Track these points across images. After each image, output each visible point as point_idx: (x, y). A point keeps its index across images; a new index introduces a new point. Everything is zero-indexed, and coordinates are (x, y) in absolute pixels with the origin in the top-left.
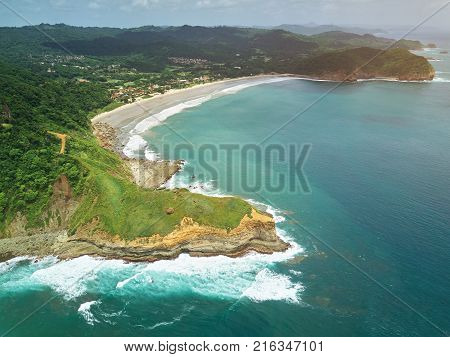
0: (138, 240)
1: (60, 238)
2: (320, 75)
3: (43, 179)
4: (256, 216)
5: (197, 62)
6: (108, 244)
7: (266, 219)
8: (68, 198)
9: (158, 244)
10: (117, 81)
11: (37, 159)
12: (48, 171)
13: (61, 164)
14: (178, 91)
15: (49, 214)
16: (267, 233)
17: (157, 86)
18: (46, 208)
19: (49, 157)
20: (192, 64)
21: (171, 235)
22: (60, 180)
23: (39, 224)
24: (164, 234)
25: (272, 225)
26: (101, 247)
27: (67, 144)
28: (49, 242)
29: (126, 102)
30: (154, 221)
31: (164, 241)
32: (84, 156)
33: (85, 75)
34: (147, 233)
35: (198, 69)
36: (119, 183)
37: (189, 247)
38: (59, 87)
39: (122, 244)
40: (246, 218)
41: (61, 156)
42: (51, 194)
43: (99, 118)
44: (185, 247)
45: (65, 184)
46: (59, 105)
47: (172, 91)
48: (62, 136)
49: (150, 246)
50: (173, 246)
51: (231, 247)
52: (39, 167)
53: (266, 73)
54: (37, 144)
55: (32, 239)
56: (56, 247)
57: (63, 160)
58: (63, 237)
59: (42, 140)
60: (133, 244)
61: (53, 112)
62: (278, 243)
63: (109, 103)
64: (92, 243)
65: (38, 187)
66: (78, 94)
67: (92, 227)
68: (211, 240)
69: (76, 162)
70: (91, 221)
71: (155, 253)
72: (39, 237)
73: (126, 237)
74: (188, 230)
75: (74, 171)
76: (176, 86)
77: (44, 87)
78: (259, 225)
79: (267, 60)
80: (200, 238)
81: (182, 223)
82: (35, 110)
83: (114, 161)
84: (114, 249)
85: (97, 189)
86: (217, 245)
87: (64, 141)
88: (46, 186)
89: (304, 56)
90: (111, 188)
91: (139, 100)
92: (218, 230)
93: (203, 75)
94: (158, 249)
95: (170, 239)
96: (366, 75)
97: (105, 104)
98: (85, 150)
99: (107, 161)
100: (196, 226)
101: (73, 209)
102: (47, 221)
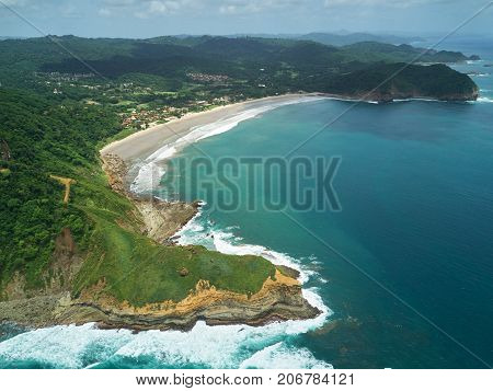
0: (148, 306)
1: (62, 302)
2: (351, 94)
3: (44, 234)
4: (281, 279)
5: (218, 79)
6: (115, 311)
7: (290, 282)
8: (72, 254)
9: (170, 311)
10: (128, 103)
11: (38, 210)
12: (50, 223)
13: (64, 215)
14: (196, 114)
15: (51, 272)
16: (293, 298)
17: (172, 109)
18: (48, 266)
19: (51, 207)
20: (212, 82)
21: (185, 302)
22: (63, 234)
23: (39, 285)
24: (177, 299)
25: (298, 289)
26: (107, 313)
27: (71, 190)
28: (50, 306)
29: (139, 128)
30: (164, 285)
31: (178, 308)
32: (91, 204)
33: (94, 96)
34: (158, 298)
35: (219, 87)
36: (128, 236)
37: (206, 313)
38: (65, 114)
39: (131, 311)
40: (269, 281)
41: (65, 206)
42: (53, 250)
43: (109, 148)
44: (202, 314)
45: (69, 238)
46: (64, 137)
47: (190, 115)
48: (66, 181)
49: (162, 313)
50: (187, 314)
51: (251, 313)
52: (40, 220)
53: (293, 92)
54: (38, 192)
55: (32, 303)
56: (57, 313)
57: (66, 211)
58: (65, 300)
59: (44, 187)
60: (142, 311)
61: (58, 146)
62: (304, 308)
63: (120, 130)
64: (97, 307)
65: (38, 242)
66: (86, 122)
67: (97, 289)
68: (230, 306)
69: (81, 213)
70: (96, 284)
71: (167, 322)
72: (39, 300)
73: (136, 303)
74: (204, 295)
75: (77, 225)
76: (194, 109)
77: (48, 115)
78: (283, 289)
79: (294, 75)
80: (218, 304)
81: (197, 286)
82: (37, 146)
83: (123, 208)
84: (122, 317)
85: (104, 245)
86: (237, 311)
87: (68, 186)
88: (47, 241)
89: (335, 71)
90: (119, 242)
91: (154, 126)
92: (237, 296)
93: (223, 95)
94: (170, 317)
95: (184, 305)
96: (403, 94)
97: (116, 132)
98: (91, 196)
99: (115, 208)
100: (213, 290)
101: (77, 267)
102: (49, 280)
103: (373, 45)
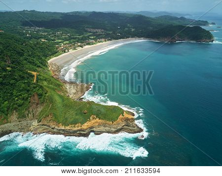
0: (70, 126)
1: (33, 123)
2: (158, 39)
3: (26, 95)
4: (126, 115)
5: (99, 31)
6: (56, 127)
7: (130, 117)
8: (37, 104)
9: (79, 128)
10: (60, 41)
11: (23, 85)
12: (28, 91)
13: (34, 88)
14: (90, 46)
15: (29, 112)
16: (131, 124)
17: (79, 44)
18: (27, 109)
19: (29, 84)
20: (97, 32)
21: (86, 124)
22: (34, 96)
23: (24, 117)
24: (82, 123)
25: (133, 120)
26: (53, 128)
27: (37, 77)
28: (28, 126)
29: (65, 52)
30: (77, 117)
31: (83, 127)
32: (45, 83)
33: (45, 37)
34: (75, 123)
35: (100, 35)
36: (61, 97)
37: (94, 129)
38: (32, 45)
39: (63, 128)
40: (121, 116)
41: (34, 84)
42: (30, 102)
43: (52, 60)
44: (92, 129)
45: (36, 97)
46: (33, 55)
47: (87, 47)
48: (34, 73)
49: (76, 129)
50: (86, 129)
51: (114, 130)
52: (24, 89)
53: (132, 37)
54: (23, 78)
55: (21, 124)
56: (32, 128)
57: (35, 86)
58: (35, 123)
59: (25, 76)
60: (68, 128)
61: (30, 58)
62: (136, 128)
63: (56, 53)
64: (49, 126)
65: (23, 99)
66: (42, 49)
67: (49, 119)
68: (104, 126)
69: (41, 87)
70: (48, 116)
71: (78, 132)
72: (24, 123)
73: (65, 124)
74: (93, 122)
75: (40, 92)
76: (89, 44)
77: (25, 45)
78: (127, 120)
79: (133, 30)
80: (99, 125)
81: (91, 118)
82: (21, 58)
83: (59, 86)
84: (59, 130)
85: (51, 100)
86: (107, 128)
87: (35, 76)
88: (27, 98)
89: (151, 28)
90: (57, 99)
91: (71, 51)
92: (108, 122)
93: (102, 38)
94: (79, 130)
95: (86, 126)
96: (180, 39)
97: (55, 53)
98: (45, 80)
99: (56, 85)
100: (97, 119)
101: (40, 109)
102: (28, 115)
103: (168, 17)
